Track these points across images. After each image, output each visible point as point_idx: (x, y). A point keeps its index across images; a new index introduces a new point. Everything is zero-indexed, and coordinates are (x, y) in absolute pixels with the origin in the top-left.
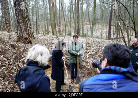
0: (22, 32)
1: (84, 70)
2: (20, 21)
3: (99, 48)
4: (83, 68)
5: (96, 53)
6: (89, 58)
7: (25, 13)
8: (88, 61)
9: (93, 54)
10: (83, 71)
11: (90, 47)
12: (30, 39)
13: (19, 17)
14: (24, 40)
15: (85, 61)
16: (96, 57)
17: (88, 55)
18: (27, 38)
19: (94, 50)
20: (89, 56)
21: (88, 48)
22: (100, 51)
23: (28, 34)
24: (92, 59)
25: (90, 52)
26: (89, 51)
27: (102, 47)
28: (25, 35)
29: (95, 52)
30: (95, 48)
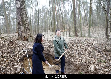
0: (21, 32)
1: (72, 66)
2: (21, 23)
3: (89, 45)
4: (71, 64)
5: (86, 49)
6: (78, 54)
7: (24, 17)
8: (77, 57)
9: (83, 51)
10: (70, 67)
11: (80, 44)
12: (28, 37)
13: (20, 20)
14: (23, 38)
15: (74, 57)
16: (85, 53)
17: (77, 51)
18: (25, 36)
19: (85, 47)
20: (78, 53)
21: (78, 45)
22: (90, 48)
23: (26, 33)
24: (81, 55)
25: (79, 49)
26: (79, 47)
27: (93, 43)
28: (24, 34)
29: (84, 49)
30: (86, 45)
